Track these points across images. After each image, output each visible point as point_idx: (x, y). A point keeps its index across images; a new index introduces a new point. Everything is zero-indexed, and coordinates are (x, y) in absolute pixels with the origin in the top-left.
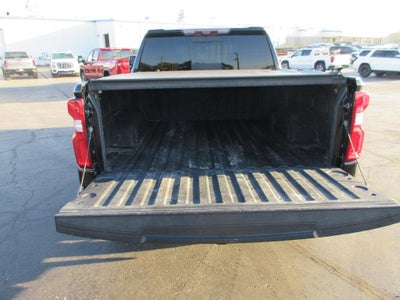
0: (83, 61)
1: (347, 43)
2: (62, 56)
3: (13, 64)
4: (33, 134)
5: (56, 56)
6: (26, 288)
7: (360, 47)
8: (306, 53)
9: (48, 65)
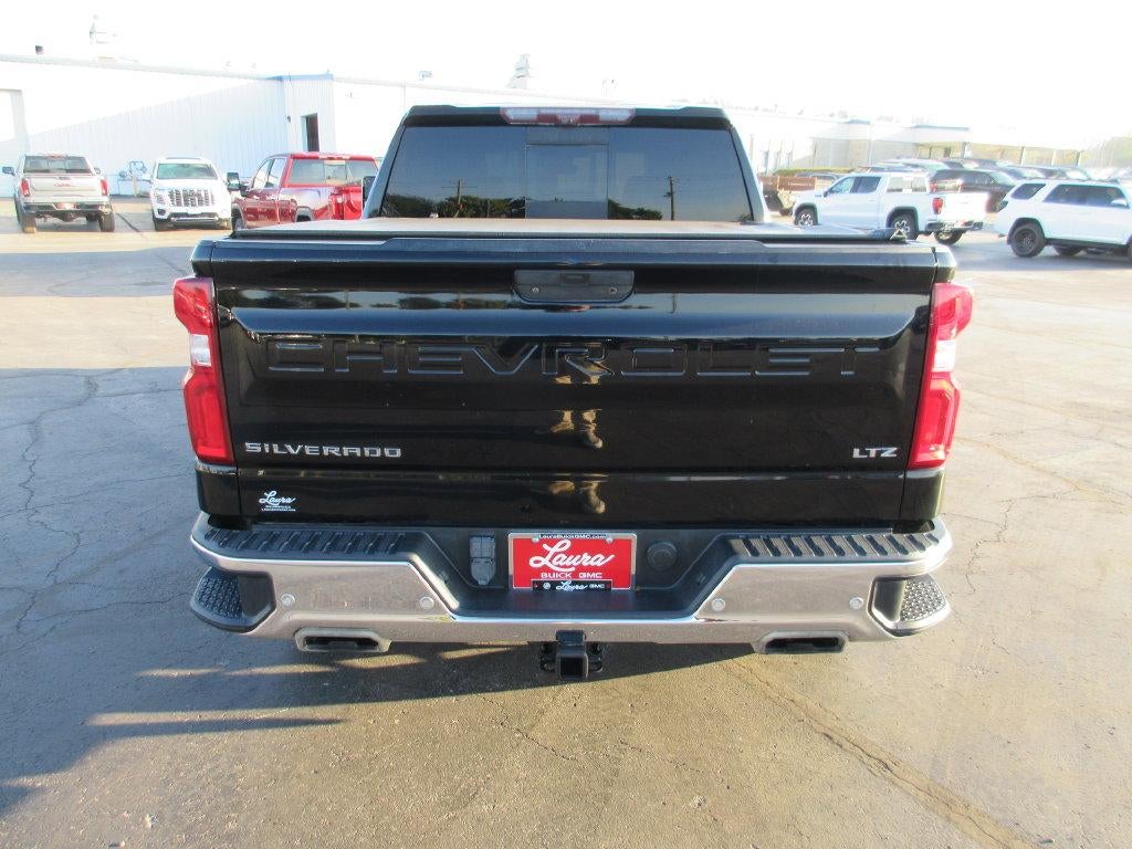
0: (242, 188)
1: (983, 162)
2: (185, 171)
3: (46, 190)
4: (91, 383)
5: (166, 172)
6: (43, 790)
7: (1016, 174)
8: (865, 184)
9: (144, 196)
